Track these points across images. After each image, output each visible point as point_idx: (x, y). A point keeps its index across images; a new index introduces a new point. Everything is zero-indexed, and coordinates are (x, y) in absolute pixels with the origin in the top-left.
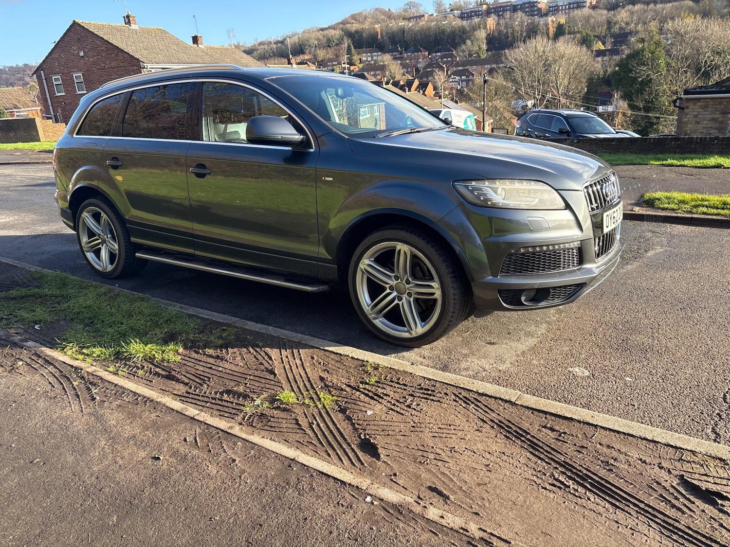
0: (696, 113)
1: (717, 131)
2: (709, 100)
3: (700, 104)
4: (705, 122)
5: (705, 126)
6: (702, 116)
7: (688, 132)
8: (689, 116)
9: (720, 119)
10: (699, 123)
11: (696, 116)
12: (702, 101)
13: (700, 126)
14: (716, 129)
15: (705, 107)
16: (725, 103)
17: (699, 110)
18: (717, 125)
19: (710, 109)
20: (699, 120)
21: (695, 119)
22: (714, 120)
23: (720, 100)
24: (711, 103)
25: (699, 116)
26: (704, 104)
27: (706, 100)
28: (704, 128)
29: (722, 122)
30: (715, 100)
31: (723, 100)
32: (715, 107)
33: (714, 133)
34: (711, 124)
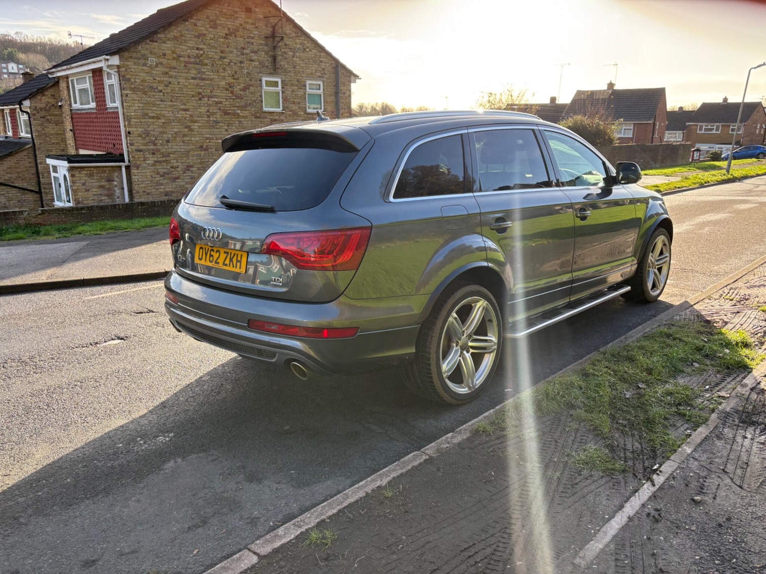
0: (84, 181)
1: (106, 198)
2: (93, 169)
3: (85, 172)
4: (94, 190)
5: (95, 193)
6: (90, 184)
7: (80, 199)
8: (77, 184)
9: (107, 186)
10: (87, 190)
11: (84, 184)
12: (86, 169)
13: (90, 193)
14: (105, 195)
15: (91, 175)
16: (107, 172)
17: (85, 178)
18: (106, 192)
19: (95, 178)
20: (88, 188)
21: (83, 187)
22: (101, 187)
23: (102, 169)
24: (95, 171)
25: (87, 184)
26: (89, 172)
27: (90, 169)
28: (94, 195)
29: (109, 189)
30: (98, 169)
31: (105, 169)
32: (99, 175)
33: (106, 201)
34: (100, 191)
